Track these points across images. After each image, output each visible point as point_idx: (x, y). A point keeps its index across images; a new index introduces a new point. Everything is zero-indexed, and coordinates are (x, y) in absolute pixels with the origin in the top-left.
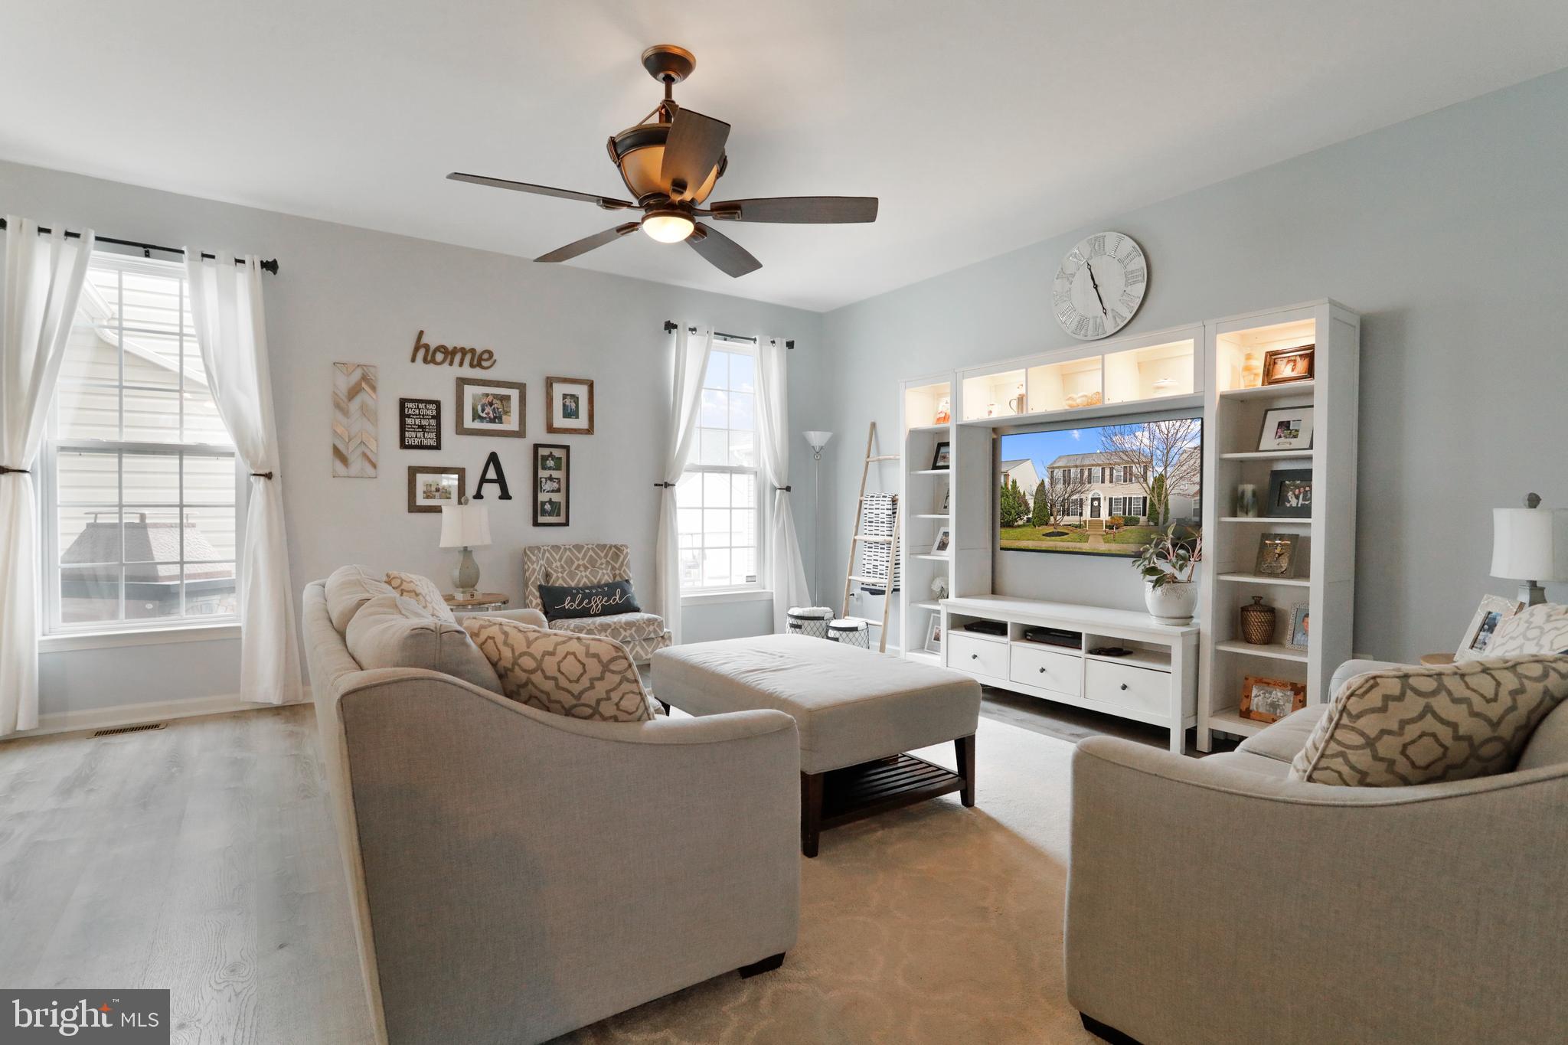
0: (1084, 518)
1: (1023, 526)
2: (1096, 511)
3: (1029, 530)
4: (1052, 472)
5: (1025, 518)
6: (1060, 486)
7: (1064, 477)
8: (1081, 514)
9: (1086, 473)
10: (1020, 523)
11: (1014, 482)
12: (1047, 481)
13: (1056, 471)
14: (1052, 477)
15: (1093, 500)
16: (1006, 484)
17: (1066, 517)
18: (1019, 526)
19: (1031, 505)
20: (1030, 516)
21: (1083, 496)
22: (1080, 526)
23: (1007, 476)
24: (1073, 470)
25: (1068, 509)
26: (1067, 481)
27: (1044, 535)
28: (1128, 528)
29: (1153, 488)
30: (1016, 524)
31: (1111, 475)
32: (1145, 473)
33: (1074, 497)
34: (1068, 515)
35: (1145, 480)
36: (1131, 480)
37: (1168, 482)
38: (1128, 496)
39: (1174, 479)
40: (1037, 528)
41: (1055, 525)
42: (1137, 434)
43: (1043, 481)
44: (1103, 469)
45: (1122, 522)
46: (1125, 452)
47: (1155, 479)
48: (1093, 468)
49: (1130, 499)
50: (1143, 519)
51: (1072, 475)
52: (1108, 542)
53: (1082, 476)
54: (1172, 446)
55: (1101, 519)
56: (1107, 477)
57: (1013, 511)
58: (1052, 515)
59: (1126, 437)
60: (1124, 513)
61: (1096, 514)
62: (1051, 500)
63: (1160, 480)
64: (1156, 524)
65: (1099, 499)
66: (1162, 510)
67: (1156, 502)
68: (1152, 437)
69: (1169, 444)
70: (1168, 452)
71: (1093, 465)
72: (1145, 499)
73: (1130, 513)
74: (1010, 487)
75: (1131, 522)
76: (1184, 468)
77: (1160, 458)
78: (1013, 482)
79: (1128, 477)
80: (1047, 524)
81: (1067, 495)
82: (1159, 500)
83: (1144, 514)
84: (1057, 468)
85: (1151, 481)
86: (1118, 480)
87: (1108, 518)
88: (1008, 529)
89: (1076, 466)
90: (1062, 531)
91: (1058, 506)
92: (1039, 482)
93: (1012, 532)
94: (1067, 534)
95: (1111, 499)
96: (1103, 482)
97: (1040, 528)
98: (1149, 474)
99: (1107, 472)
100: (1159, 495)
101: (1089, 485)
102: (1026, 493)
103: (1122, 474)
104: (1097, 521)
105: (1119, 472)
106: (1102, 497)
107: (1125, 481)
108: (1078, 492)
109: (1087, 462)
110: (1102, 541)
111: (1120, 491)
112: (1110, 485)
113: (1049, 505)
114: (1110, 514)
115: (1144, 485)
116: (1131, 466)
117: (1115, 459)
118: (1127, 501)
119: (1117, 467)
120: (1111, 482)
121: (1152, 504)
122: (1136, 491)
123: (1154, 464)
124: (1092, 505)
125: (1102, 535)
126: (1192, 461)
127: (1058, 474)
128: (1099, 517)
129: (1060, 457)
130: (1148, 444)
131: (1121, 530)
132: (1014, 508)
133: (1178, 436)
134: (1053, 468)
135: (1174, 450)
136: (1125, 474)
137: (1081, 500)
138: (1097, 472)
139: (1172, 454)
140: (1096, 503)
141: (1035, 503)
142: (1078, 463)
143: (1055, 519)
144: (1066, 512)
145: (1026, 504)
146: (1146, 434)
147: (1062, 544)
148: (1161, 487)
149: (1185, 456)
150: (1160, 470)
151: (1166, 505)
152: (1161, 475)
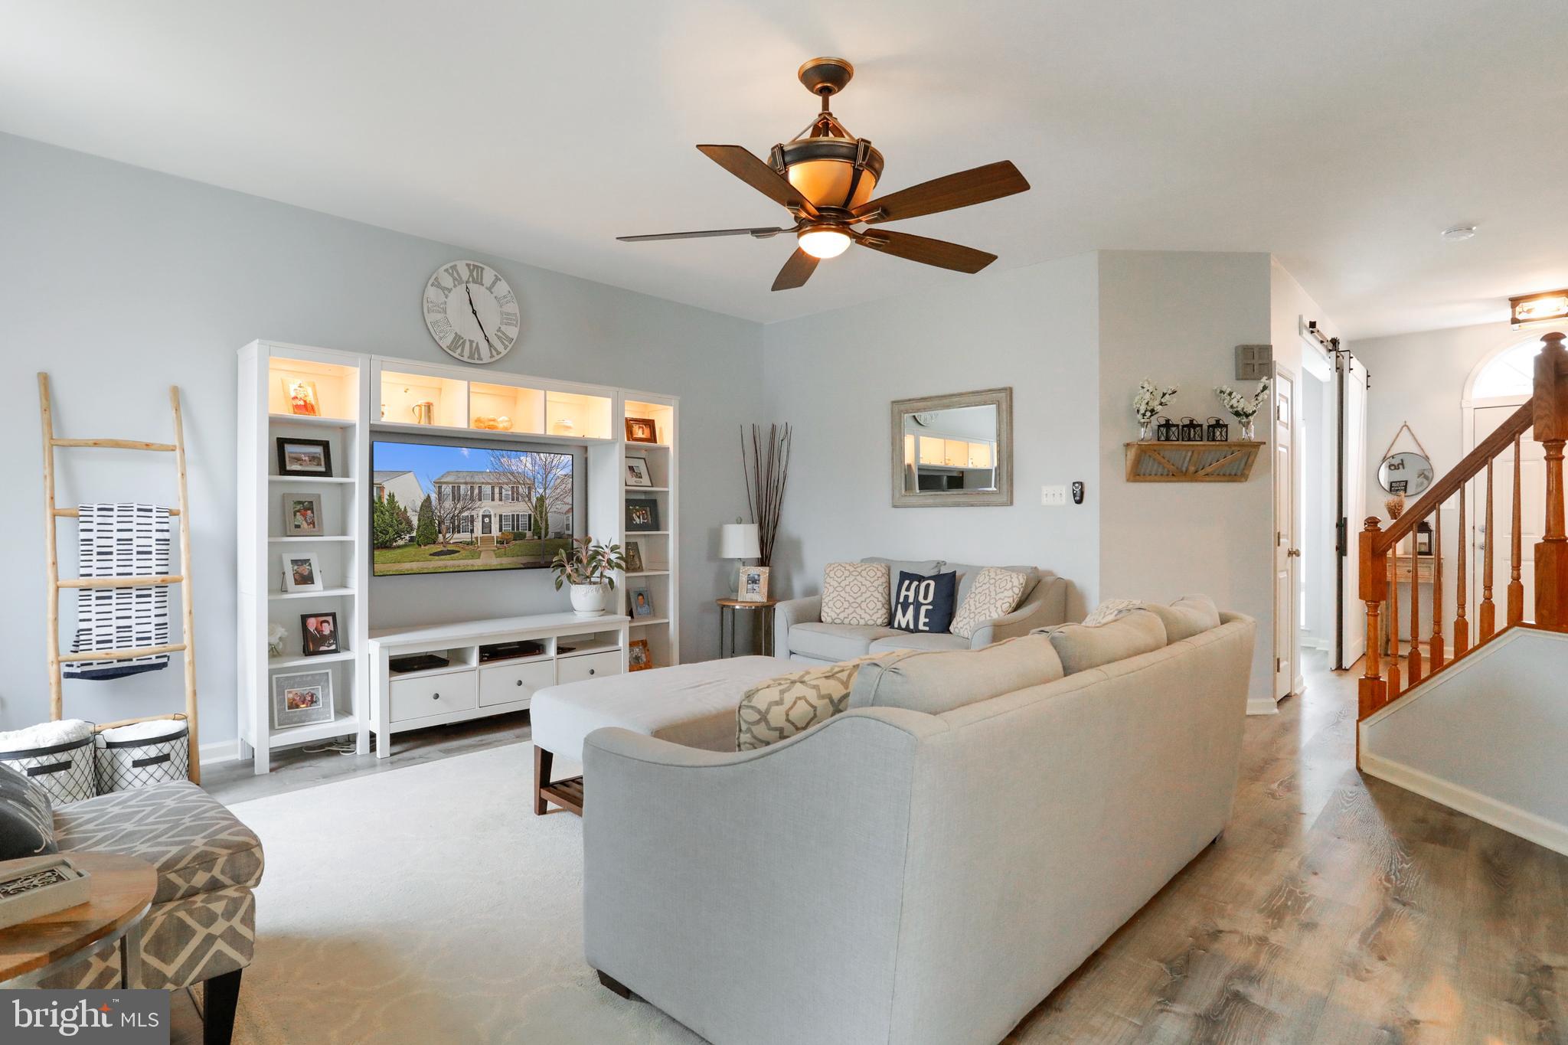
0: (474, 535)
1: (405, 546)
2: (486, 528)
3: (412, 550)
4: (440, 487)
5: (407, 537)
6: (448, 504)
7: (453, 493)
8: (472, 531)
9: (476, 491)
10: (400, 542)
11: (392, 496)
12: (434, 497)
13: (444, 486)
14: (440, 493)
15: (484, 517)
16: (380, 498)
17: (456, 535)
18: (399, 547)
19: (415, 522)
20: (414, 534)
21: (474, 513)
22: (471, 543)
23: (381, 489)
24: (462, 487)
25: (459, 526)
26: (456, 496)
27: (431, 555)
28: (517, 542)
29: (536, 506)
30: (394, 544)
31: (501, 493)
32: (530, 493)
33: (465, 514)
34: (459, 532)
35: (530, 499)
36: (518, 500)
37: (547, 502)
38: (515, 514)
39: (552, 500)
40: (422, 547)
41: (446, 543)
42: (522, 458)
43: (429, 496)
44: (493, 488)
45: (511, 537)
46: (512, 473)
47: (537, 498)
48: (483, 486)
49: (518, 515)
50: (529, 534)
51: (462, 492)
52: (500, 557)
53: (472, 493)
54: (549, 472)
55: (492, 535)
56: (497, 496)
57: (390, 530)
58: (440, 532)
59: (513, 460)
60: (513, 529)
61: (487, 530)
62: (440, 517)
63: (541, 500)
64: (540, 538)
65: (490, 517)
66: (543, 526)
67: (539, 519)
68: (534, 464)
69: (547, 470)
70: (546, 477)
71: (483, 483)
72: (530, 516)
73: (518, 529)
74: (385, 502)
75: (519, 536)
76: (558, 491)
77: (541, 481)
78: (390, 496)
79: (515, 497)
80: (434, 543)
81: (457, 512)
82: (541, 517)
83: (530, 530)
84: (445, 483)
85: (534, 500)
86: (507, 499)
87: (499, 534)
88: (384, 552)
89: (466, 483)
90: (452, 549)
91: (447, 523)
92: (423, 497)
93: (389, 554)
94: (459, 552)
95: (501, 516)
96: (493, 500)
97: (427, 547)
98: (533, 494)
99: (497, 490)
100: (541, 513)
101: (480, 502)
102: (408, 510)
103: (510, 493)
104: (488, 537)
105: (507, 491)
106: (492, 514)
107: (513, 500)
108: (469, 509)
109: (476, 479)
110: (494, 556)
111: (509, 509)
112: (500, 503)
113: (437, 522)
114: (501, 530)
115: (530, 505)
116: (519, 487)
117: (504, 479)
118: (515, 518)
119: (505, 486)
120: (501, 500)
121: (536, 520)
122: (522, 508)
123: (536, 485)
124: (483, 521)
125: (494, 551)
126: (564, 485)
127: (447, 490)
128: (491, 533)
129: (448, 472)
130: (531, 468)
131: (510, 544)
132: (391, 526)
133: (553, 464)
134: (441, 483)
135: (551, 476)
136: (513, 493)
137: (472, 516)
138: (487, 489)
139: (549, 478)
140: (487, 520)
141: (419, 520)
142: (468, 479)
143: (444, 537)
144: (456, 529)
145: (409, 523)
146: (529, 459)
147: (451, 562)
148: (542, 506)
149: (559, 481)
150: (541, 491)
151: (547, 521)
152: (542, 496)
